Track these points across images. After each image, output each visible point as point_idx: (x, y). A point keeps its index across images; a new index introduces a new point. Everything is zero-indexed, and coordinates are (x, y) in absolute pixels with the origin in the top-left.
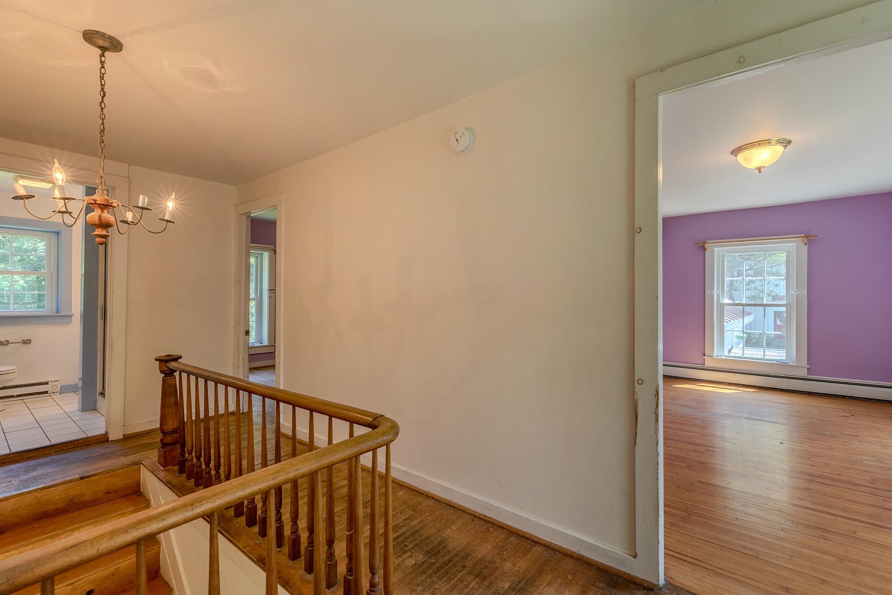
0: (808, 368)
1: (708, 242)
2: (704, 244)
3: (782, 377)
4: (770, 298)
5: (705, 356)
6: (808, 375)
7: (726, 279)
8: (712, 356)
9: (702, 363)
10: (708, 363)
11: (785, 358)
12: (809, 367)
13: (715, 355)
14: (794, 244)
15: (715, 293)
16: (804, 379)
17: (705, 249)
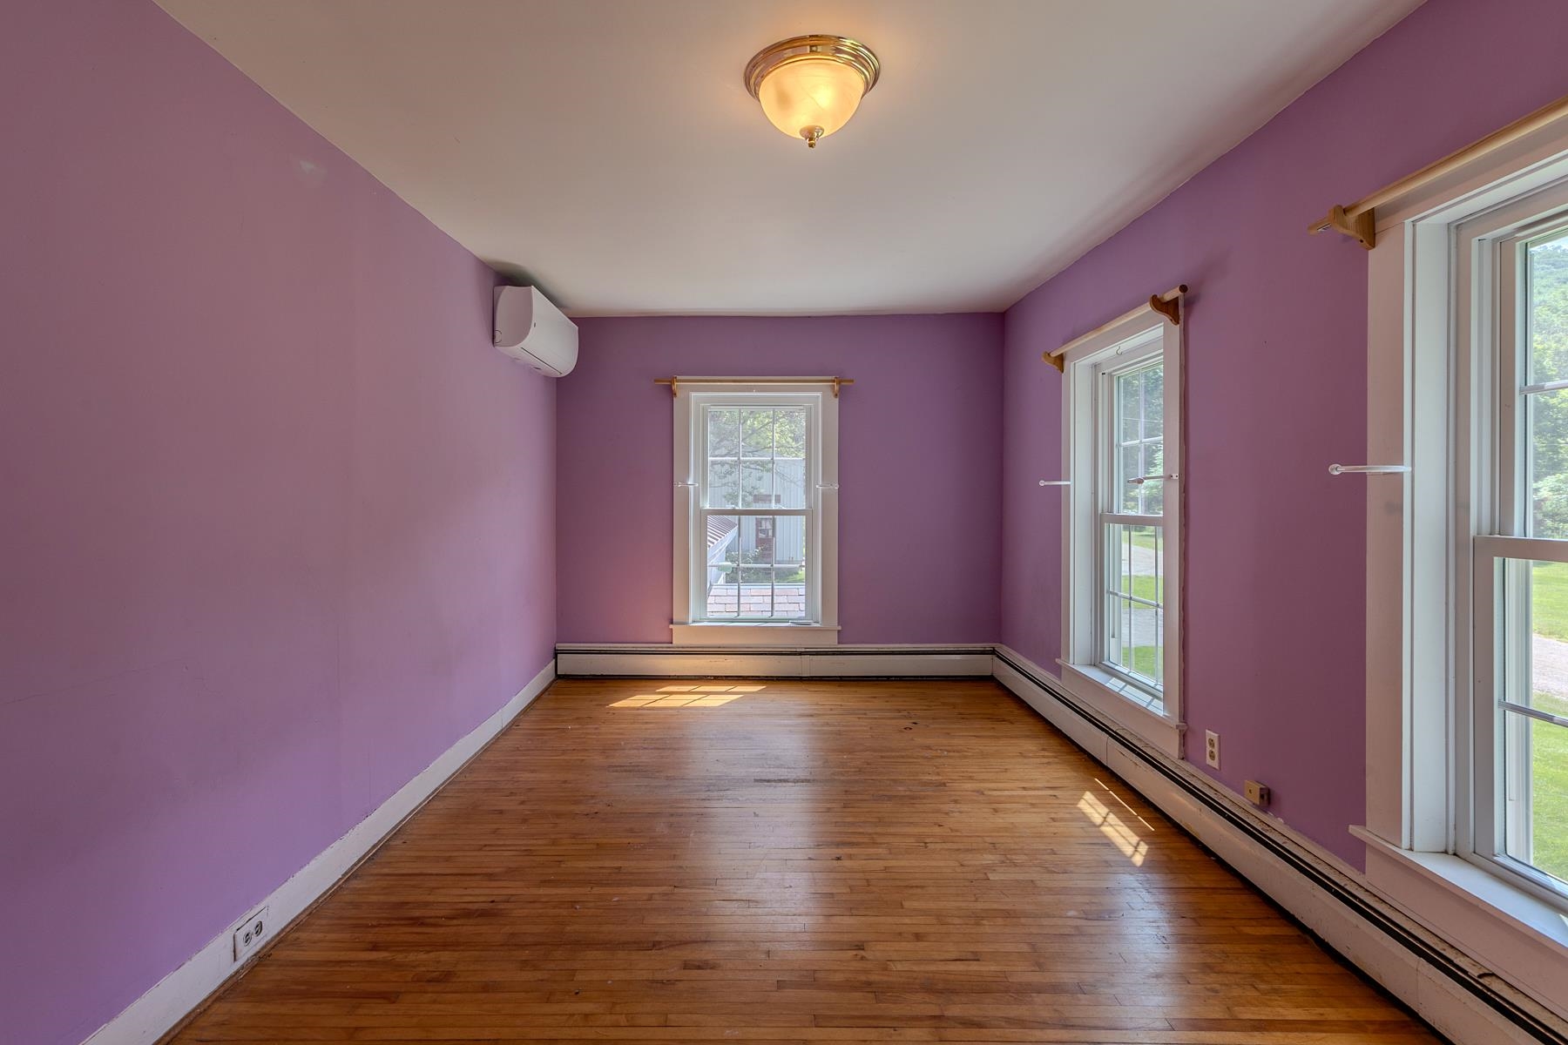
0: (839, 631)
1: (679, 377)
2: (672, 382)
3: (801, 654)
4: (750, 498)
5: (672, 623)
6: (839, 643)
7: (709, 458)
8: (685, 623)
9: (666, 638)
10: (680, 638)
11: (803, 614)
12: (840, 628)
13: (690, 621)
14: (819, 394)
15: (691, 488)
16: (834, 653)
17: (672, 394)
